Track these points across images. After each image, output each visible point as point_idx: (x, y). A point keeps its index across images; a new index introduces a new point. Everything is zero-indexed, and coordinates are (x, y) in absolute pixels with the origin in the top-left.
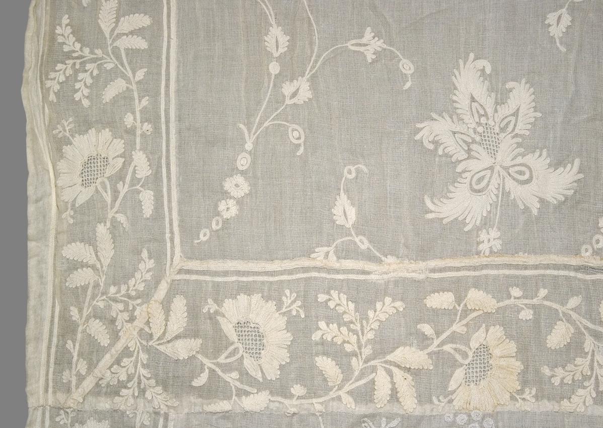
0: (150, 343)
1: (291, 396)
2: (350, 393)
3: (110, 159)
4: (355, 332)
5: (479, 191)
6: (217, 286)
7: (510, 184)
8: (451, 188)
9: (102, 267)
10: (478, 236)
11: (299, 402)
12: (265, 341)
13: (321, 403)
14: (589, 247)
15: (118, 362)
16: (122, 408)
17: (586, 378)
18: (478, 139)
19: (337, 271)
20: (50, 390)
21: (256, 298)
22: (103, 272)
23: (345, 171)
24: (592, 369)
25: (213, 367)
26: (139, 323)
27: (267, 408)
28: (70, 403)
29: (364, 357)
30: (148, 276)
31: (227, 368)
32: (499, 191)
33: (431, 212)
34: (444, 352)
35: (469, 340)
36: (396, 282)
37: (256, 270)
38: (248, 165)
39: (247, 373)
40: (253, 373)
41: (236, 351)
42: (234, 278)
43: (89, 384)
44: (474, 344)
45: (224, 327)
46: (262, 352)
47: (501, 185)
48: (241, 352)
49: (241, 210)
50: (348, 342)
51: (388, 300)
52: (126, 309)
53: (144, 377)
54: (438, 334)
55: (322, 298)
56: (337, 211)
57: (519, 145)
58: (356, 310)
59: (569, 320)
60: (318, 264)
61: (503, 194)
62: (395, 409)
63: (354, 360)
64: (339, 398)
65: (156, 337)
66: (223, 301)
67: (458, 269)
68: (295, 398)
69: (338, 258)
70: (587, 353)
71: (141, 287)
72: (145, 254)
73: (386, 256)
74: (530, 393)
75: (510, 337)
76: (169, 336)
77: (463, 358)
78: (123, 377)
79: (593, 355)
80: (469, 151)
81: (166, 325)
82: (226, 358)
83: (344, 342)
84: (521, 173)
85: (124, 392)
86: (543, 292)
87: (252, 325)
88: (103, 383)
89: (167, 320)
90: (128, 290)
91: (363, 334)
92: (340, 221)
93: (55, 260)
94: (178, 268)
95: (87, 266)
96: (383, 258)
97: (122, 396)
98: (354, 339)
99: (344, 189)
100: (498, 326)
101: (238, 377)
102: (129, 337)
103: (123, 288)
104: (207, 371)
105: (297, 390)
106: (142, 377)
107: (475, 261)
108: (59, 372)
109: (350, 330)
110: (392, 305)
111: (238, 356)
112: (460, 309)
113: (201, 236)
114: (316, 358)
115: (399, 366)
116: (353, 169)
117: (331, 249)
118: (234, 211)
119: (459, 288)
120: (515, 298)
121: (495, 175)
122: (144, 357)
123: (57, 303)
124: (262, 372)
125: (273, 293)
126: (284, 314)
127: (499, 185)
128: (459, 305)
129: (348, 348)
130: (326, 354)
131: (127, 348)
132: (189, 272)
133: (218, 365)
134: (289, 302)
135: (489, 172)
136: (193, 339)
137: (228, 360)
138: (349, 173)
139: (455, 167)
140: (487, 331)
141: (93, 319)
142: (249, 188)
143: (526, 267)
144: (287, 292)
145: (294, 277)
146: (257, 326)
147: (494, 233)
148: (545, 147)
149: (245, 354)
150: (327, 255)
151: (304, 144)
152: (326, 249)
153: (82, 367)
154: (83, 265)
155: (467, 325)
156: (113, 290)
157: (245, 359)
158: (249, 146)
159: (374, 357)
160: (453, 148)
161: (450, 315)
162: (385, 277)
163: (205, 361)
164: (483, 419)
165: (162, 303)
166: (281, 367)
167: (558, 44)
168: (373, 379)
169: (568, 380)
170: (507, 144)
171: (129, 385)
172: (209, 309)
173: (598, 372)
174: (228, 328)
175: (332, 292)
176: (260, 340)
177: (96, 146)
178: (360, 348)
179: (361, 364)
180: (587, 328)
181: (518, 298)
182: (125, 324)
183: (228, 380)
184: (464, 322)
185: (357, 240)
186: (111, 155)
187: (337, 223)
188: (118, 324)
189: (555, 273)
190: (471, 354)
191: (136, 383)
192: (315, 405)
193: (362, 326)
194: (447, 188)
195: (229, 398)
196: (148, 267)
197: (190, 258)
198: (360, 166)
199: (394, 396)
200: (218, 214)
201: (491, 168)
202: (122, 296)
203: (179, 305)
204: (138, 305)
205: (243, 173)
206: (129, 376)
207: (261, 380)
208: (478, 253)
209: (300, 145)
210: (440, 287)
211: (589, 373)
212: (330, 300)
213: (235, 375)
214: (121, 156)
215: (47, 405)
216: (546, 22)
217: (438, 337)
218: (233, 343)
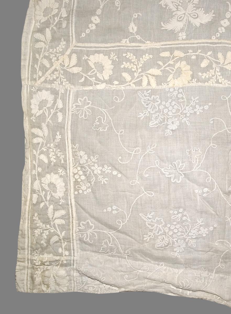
0: (64, 68)
1: (113, 84)
2: (134, 83)
3: (54, 9)
4: (135, 65)
5: (180, 21)
6: (88, 51)
7: (191, 19)
8: (170, 20)
9: (47, 43)
10: (178, 35)
11: (116, 86)
12: (104, 68)
13: (124, 87)
14: (214, 36)
15: (53, 73)
16: (54, 87)
17: (213, 76)
18: (180, 4)
19: (130, 47)
20: (29, 79)
21: (101, 55)
22: (48, 44)
23: (134, 15)
24: (215, 73)
25: (86, 76)
26: (60, 61)
27: (105, 88)
28: (36, 84)
29: (138, 72)
30: (64, 47)
31: (91, 77)
32: (187, 21)
33: (164, 27)
34: (166, 70)
35: (174, 66)
36: (150, 49)
37: (101, 46)
38: (100, 13)
39: (98, 78)
40: (100, 78)
41: (94, 71)
42: (94, 49)
43: (43, 79)
44: (176, 67)
45: (90, 63)
46: (103, 71)
47: (188, 19)
48: (96, 72)
49: (97, 27)
50: (133, 68)
51: (147, 55)
52: (56, 56)
53: (62, 78)
54: (164, 64)
55: (124, 55)
56: (130, 28)
57: (194, 7)
58: (136, 58)
59: (208, 59)
60: (123, 45)
61: (188, 22)
62: (149, 87)
63: (135, 74)
64: (130, 85)
65: (66, 66)
66: (89, 56)
67: (171, 45)
68: (115, 85)
69: (130, 42)
70: (214, 68)
71: (61, 50)
72: (62, 40)
73: (146, 41)
74: (194, 81)
75: (188, 64)
76: (70, 66)
77: (172, 71)
78: (55, 78)
79: (215, 69)
80: (177, 8)
81: (70, 63)
82: (91, 73)
83: (132, 68)
84: (195, 15)
85: (55, 82)
86: (199, 51)
87: (100, 63)
88: (48, 79)
89: (70, 61)
90: (56, 51)
91: (138, 65)
92: (131, 31)
93: (31, 38)
94: (74, 45)
95: (42, 41)
96: (145, 42)
97: (55, 84)
98: (135, 67)
99: (133, 21)
100: (184, 61)
101: (95, 79)
102: (57, 65)
103: (55, 50)
104: (84, 77)
105: (116, 82)
106: (61, 78)
107: (177, 42)
108: (32, 75)
109: (134, 64)
110: (148, 56)
111: (95, 73)
112: (172, 56)
113: (82, 35)
114: (122, 73)
115: (150, 75)
116: (136, 14)
117: (128, 40)
118: (94, 27)
119: (171, 50)
120: (190, 53)
121: (186, 16)
122: (62, 72)
123: (31, 52)
124: (103, 77)
125: (107, 53)
126: (111, 60)
127: (187, 19)
128: (171, 55)
129: (133, 70)
130: (125, 72)
131: (56, 69)
132: (78, 47)
133: (88, 75)
134: (113, 56)
135: (184, 15)
136: (79, 67)
137: (91, 74)
138: (135, 16)
139: (172, 13)
140: (181, 63)
141: (44, 59)
142: (100, 21)
143: (194, 44)
144: (112, 53)
145: (115, 48)
146: (101, 63)
147: (184, 34)
148: (203, 7)
149: (97, 72)
150: (126, 42)
151: (120, 7)
152: (126, 40)
153: (40, 74)
154: (40, 41)
155: (174, 61)
156: (51, 50)
157: (97, 74)
158: (101, 7)
159: (142, 72)
160: (172, 7)
161: (168, 58)
162: (146, 47)
163: (83, 74)
164: (179, 89)
165: (68, 56)
166: (110, 76)
168: (142, 79)
169: (207, 77)
170: (190, 6)
171: (57, 80)
172: (85, 58)
173: (217, 74)
174: (91, 64)
175: (128, 53)
176: (102, 68)
177: (49, 4)
178: (137, 69)
179: (138, 74)
180: (213, 61)
181: (191, 53)
182: (55, 61)
183: (92, 80)
184: (173, 60)
185: (137, 37)
186: (54, 8)
187: (130, 31)
188: (53, 60)
189: (203, 45)
190: (175, 70)
191: (59, 80)
192: (122, 87)
193: (138, 63)
194: (169, 20)
195: (92, 85)
196: (63, 44)
197: (79, 42)
198: (139, 13)
199: (149, 84)
200: (89, 28)
201: (184, 14)
202: (54, 52)
203: (74, 56)
204: (60, 55)
205: (98, 16)
206: (57, 77)
207: (103, 80)
208: (178, 40)
209: (119, 7)
210: (165, 50)
211: (214, 74)
212: (127, 55)
213: (94, 78)
214: (57, 8)
215: (28, 84)
217: (164, 65)
218: (93, 69)
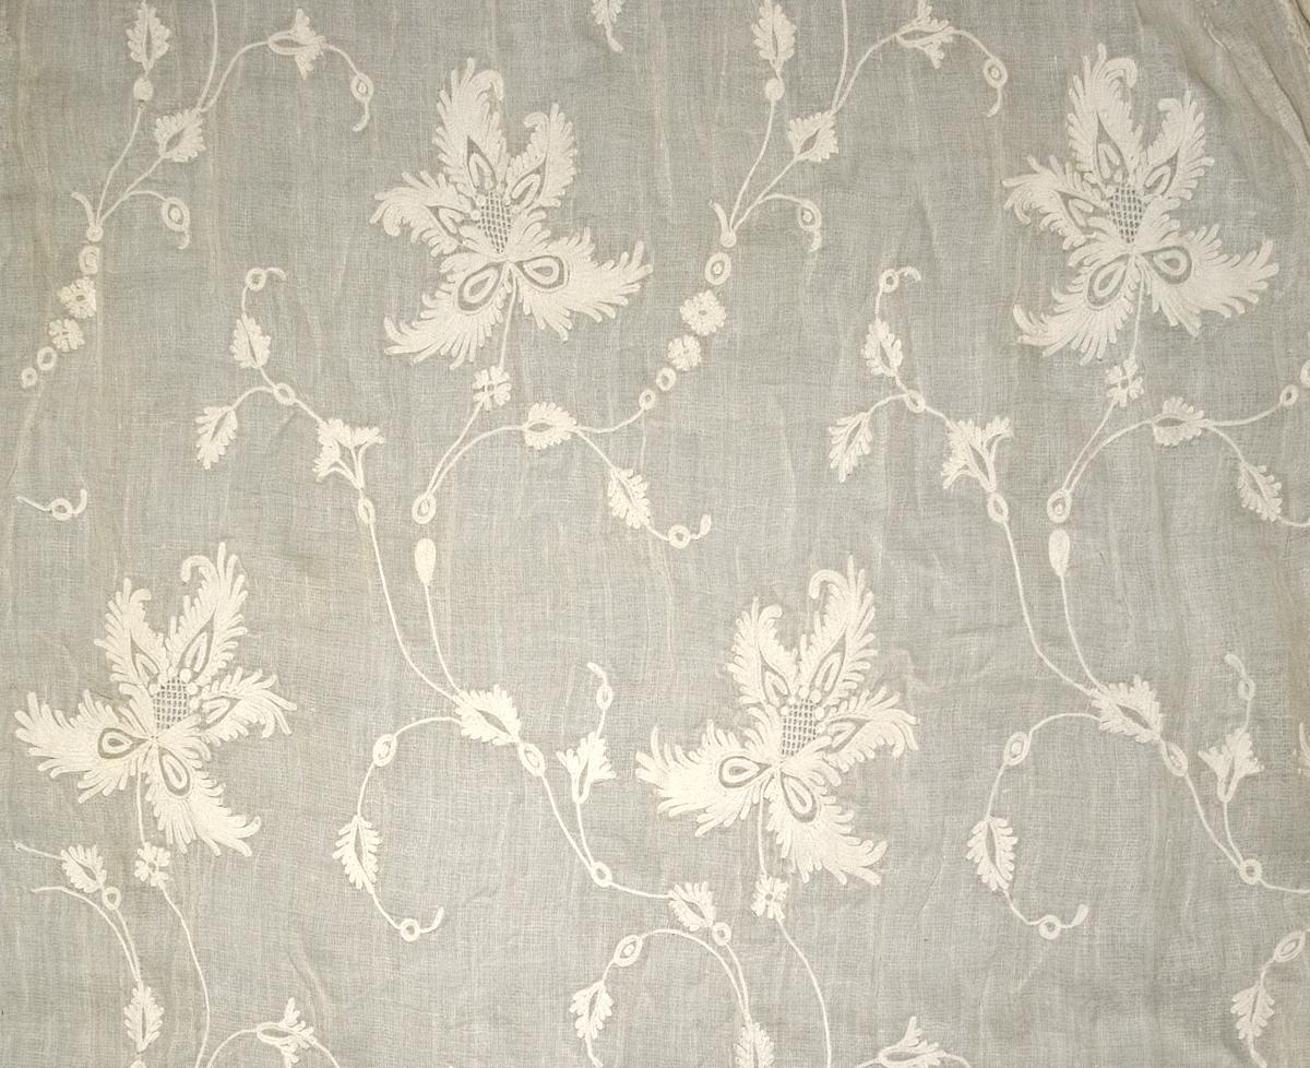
167: (590, 1054)
216: (572, 1010)
